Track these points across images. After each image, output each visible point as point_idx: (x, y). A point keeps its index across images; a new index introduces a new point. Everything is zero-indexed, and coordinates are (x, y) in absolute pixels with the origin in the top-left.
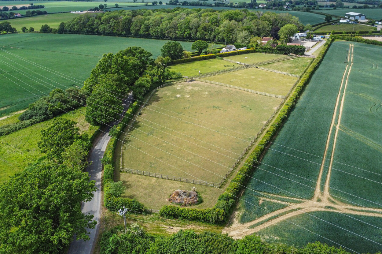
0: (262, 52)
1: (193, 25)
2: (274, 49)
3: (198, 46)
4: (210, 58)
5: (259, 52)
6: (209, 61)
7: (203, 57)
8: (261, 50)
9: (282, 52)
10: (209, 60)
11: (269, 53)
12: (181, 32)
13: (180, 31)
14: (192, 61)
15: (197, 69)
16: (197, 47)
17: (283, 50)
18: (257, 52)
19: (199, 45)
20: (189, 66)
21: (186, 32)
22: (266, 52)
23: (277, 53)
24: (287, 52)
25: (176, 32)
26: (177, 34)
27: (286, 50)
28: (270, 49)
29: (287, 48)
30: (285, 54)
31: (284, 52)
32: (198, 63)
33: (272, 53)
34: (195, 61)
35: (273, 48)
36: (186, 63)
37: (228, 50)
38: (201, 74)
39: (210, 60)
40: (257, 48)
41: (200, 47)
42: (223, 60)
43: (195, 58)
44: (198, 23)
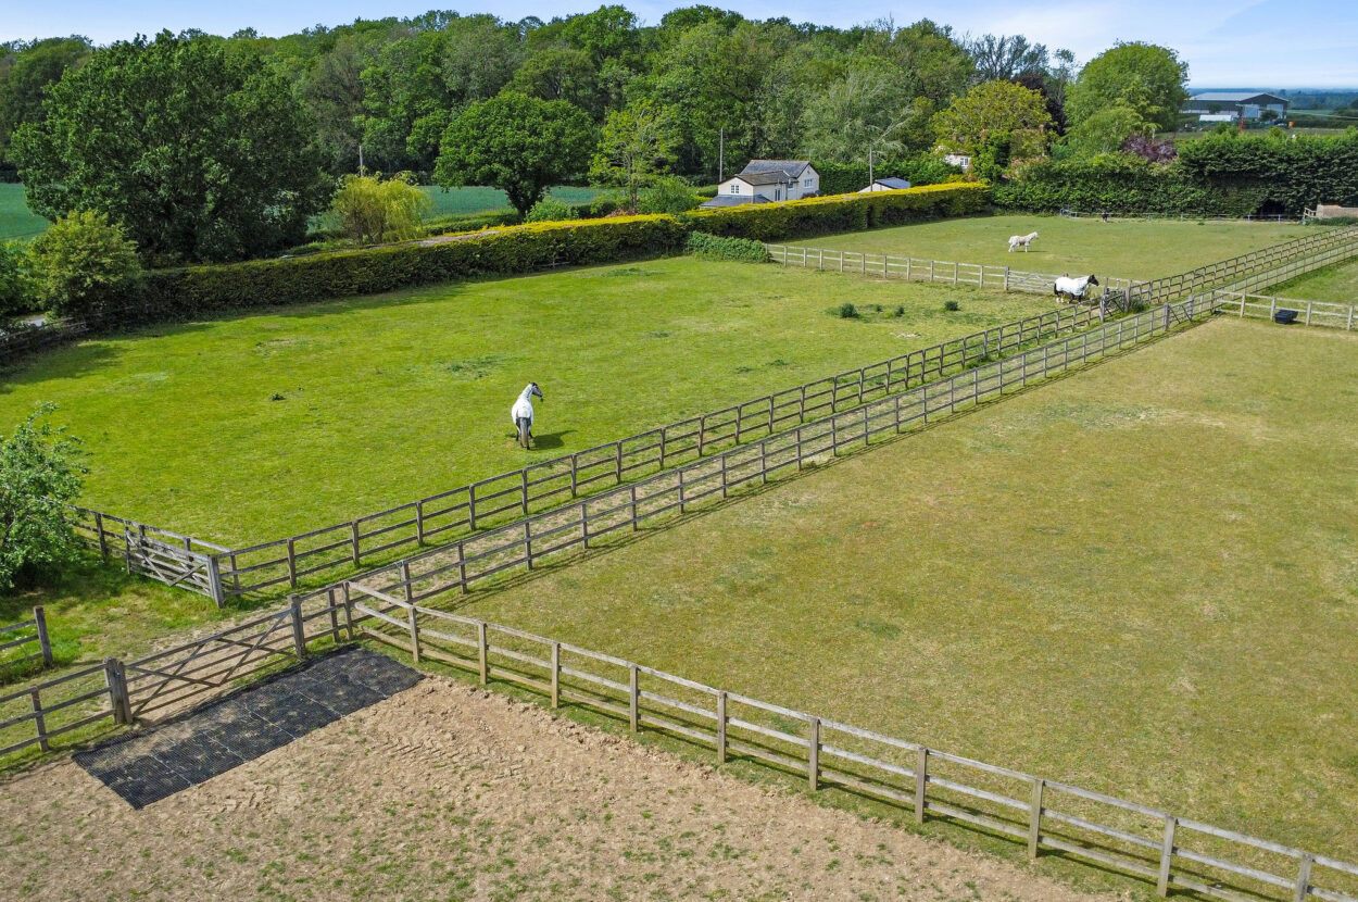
0: (1053, 208)
1: (465, 71)
2: (1163, 177)
3: (495, 142)
4: (625, 245)
5: (1021, 206)
6: (623, 273)
7: (562, 236)
8: (1039, 191)
9: (1233, 193)
10: (628, 266)
11: (1120, 208)
12: (384, 124)
13: (380, 113)
14: (437, 279)
15: (489, 362)
16: (487, 151)
17: (1245, 178)
18: (1006, 208)
19: (511, 136)
20: (374, 330)
21: (418, 122)
22: (1087, 207)
23: (1190, 206)
24: (1286, 196)
25: (355, 119)
26: (358, 134)
27: (1281, 179)
28: (1123, 177)
29: (1290, 160)
30: (1269, 210)
31: (1260, 194)
32: (505, 294)
33: (1141, 208)
34: (474, 278)
35: (1159, 168)
36: (365, 299)
37: (768, 192)
38: (552, 441)
39: (634, 265)
40: (1002, 180)
41: (522, 148)
42: (769, 260)
43: (467, 249)
44: (498, 52)
